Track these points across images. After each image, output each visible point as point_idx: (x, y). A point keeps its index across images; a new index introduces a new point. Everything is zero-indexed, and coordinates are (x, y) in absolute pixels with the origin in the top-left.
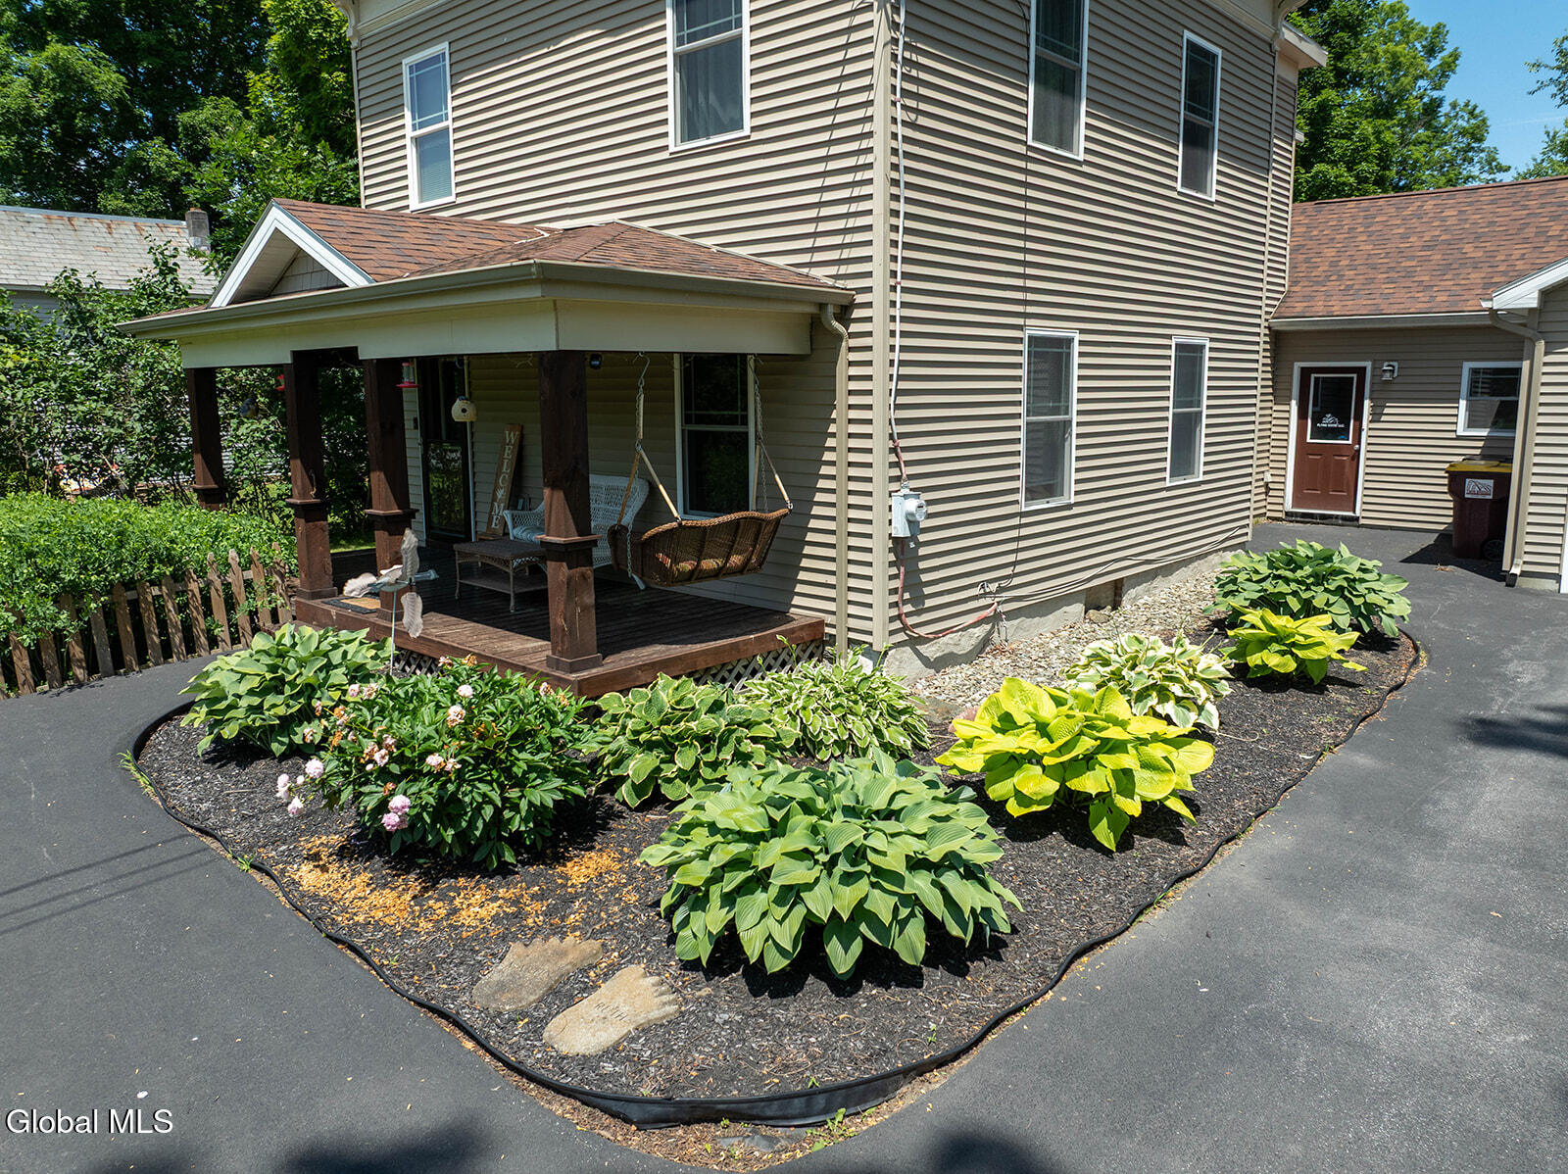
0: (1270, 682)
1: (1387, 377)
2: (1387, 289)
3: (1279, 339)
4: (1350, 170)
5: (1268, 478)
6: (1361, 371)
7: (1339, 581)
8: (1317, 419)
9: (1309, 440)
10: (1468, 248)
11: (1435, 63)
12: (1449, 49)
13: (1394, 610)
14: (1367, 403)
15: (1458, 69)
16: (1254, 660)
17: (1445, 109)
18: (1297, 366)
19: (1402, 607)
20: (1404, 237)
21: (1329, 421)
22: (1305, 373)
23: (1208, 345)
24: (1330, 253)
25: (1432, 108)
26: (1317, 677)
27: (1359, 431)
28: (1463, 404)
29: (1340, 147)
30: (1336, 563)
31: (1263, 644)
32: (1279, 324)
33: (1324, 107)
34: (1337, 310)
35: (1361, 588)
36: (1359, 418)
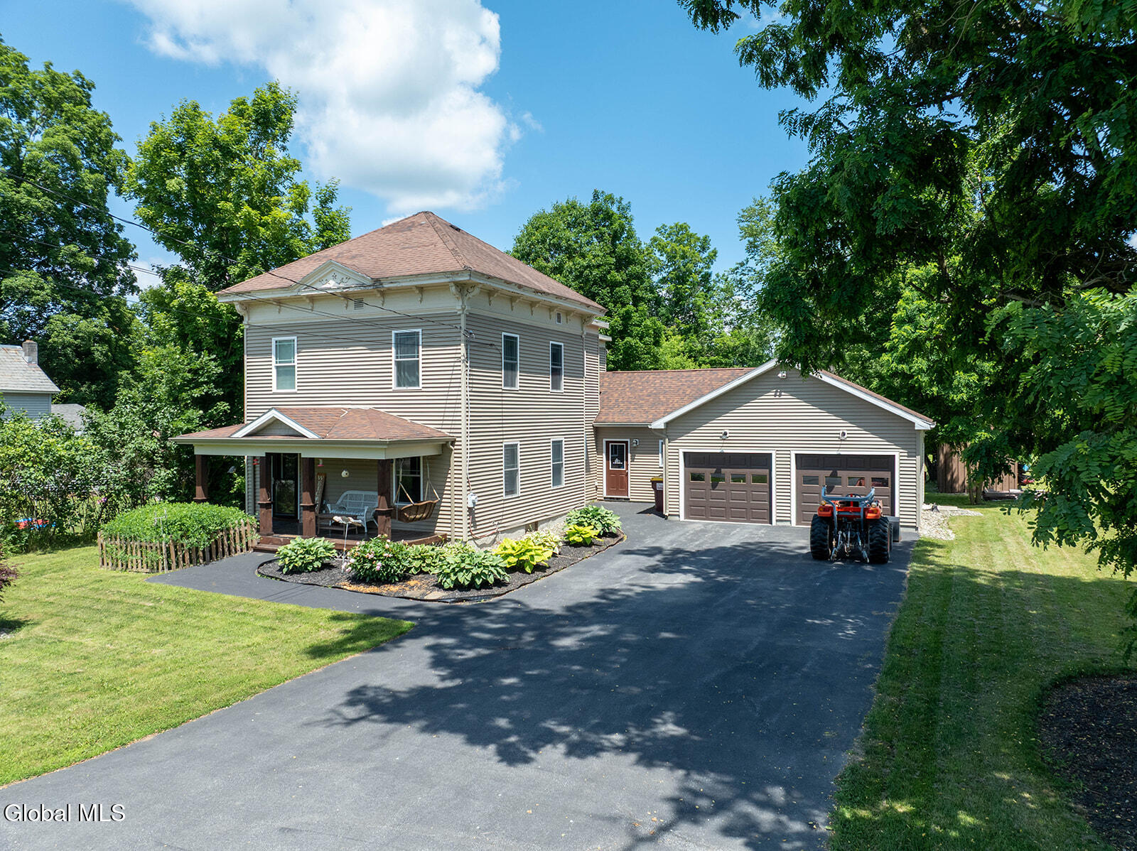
0: (576, 545)
1: (635, 445)
2: (634, 412)
3: (597, 431)
5: (597, 484)
6: (626, 442)
7: (599, 517)
8: (613, 461)
9: (610, 469)
13: (616, 525)
14: (629, 455)
16: (571, 539)
18: (605, 440)
19: (618, 524)
20: (642, 390)
21: (617, 462)
22: (608, 443)
23: (564, 440)
24: (616, 395)
26: (588, 543)
27: (627, 465)
28: (661, 455)
30: (599, 512)
31: (574, 534)
32: (596, 424)
34: (616, 420)
35: (606, 519)
36: (627, 460)
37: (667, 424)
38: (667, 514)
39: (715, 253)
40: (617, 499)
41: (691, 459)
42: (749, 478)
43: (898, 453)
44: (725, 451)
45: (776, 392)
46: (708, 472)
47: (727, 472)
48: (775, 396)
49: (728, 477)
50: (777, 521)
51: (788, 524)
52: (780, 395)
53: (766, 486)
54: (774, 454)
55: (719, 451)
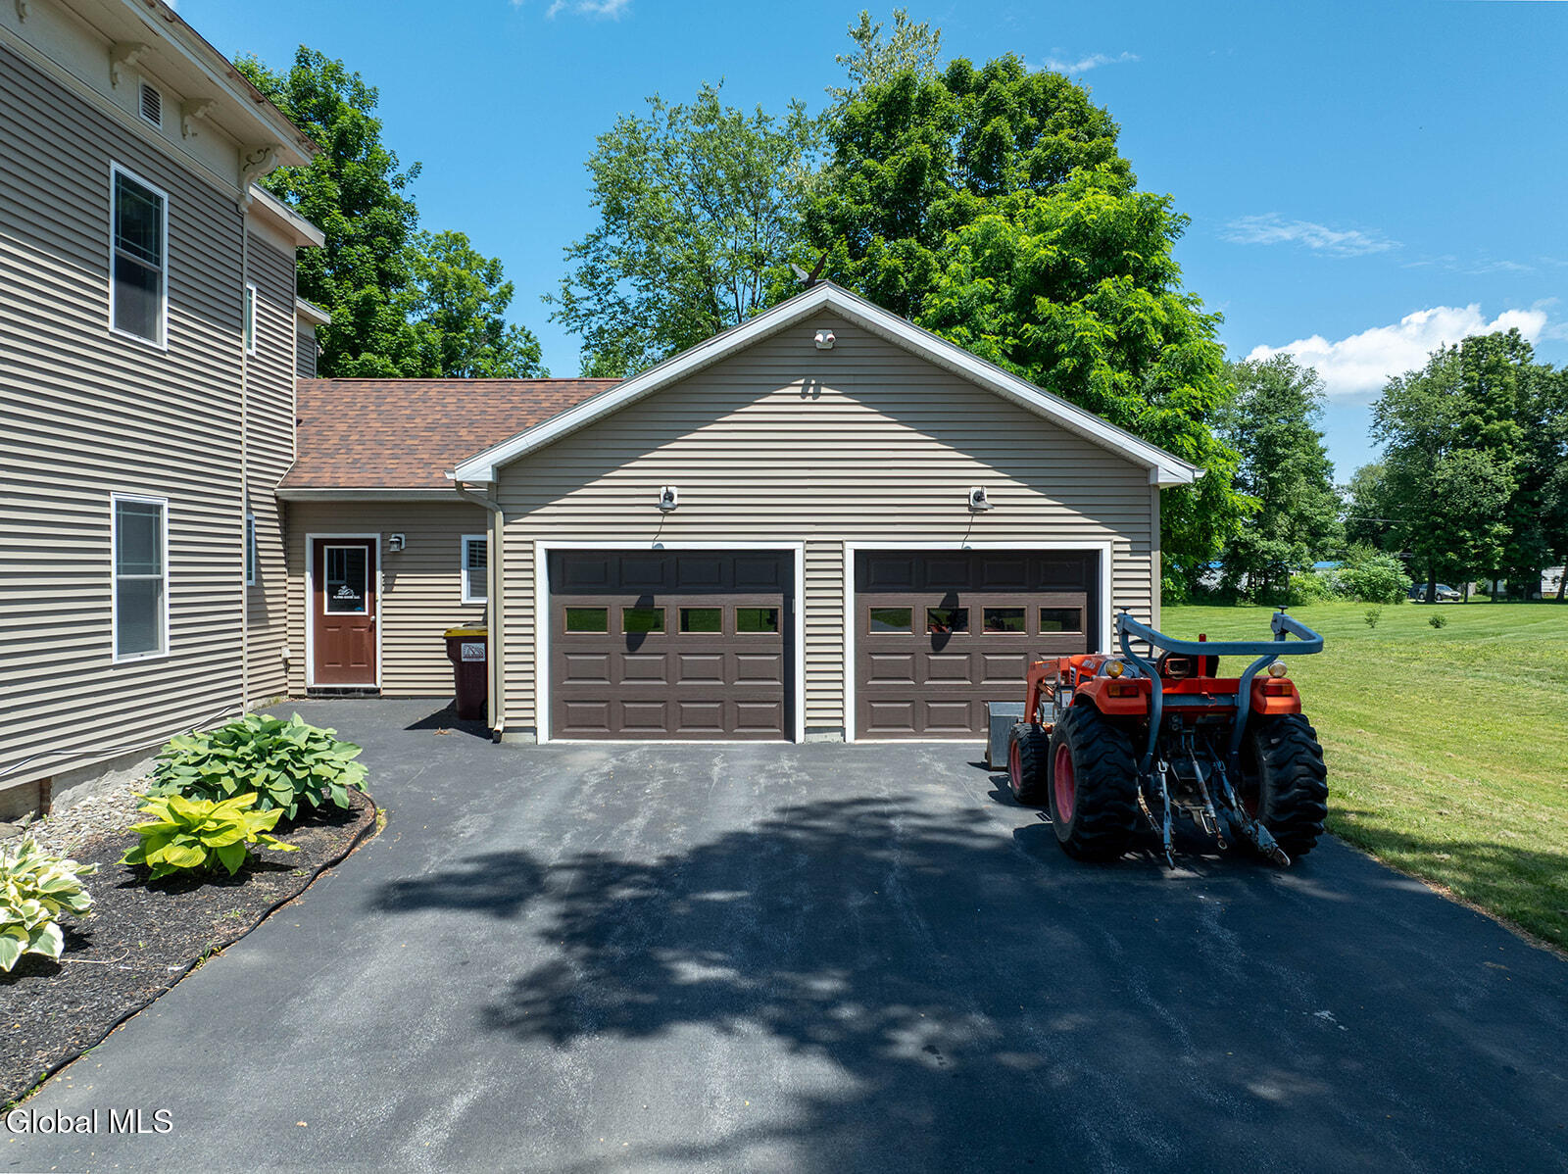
0: (178, 881)
1: (394, 548)
2: (390, 463)
3: (288, 511)
4: (395, 362)
5: (286, 653)
6: (371, 543)
7: (283, 755)
8: (333, 591)
9: (326, 613)
10: (463, 432)
11: (494, 291)
12: (504, 281)
13: (348, 779)
14: (379, 574)
15: (513, 299)
16: (152, 859)
17: (506, 330)
18: (309, 537)
19: (355, 774)
20: (410, 418)
21: (344, 593)
22: (318, 544)
23: (166, 505)
24: (342, 427)
25: (495, 328)
26: (233, 865)
27: (373, 602)
28: (464, 574)
29: (386, 340)
30: (284, 736)
31: (167, 836)
32: (287, 494)
33: (368, 300)
34: (342, 481)
35: (308, 760)
36: (373, 589)
37: (501, 470)
38: (499, 727)
39: (510, 289)
40: (346, 691)
41: (567, 570)
42: (729, 618)
43: (1107, 546)
44: (667, 546)
45: (806, 385)
46: (618, 605)
47: (670, 604)
48: (804, 394)
49: (672, 618)
50: (808, 730)
51: (836, 737)
52: (817, 394)
53: (773, 639)
54: (799, 548)
55: (648, 546)
